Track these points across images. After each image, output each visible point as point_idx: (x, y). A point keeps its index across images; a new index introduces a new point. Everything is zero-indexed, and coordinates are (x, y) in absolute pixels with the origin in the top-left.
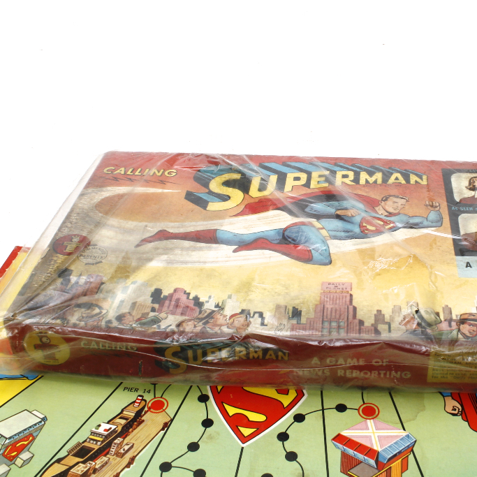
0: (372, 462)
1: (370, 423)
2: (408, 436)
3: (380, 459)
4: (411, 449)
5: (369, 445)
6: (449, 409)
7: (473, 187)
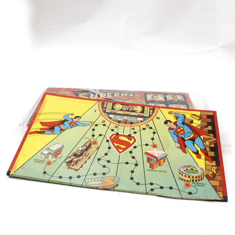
0: (155, 160)
1: (155, 149)
2: (165, 153)
3: (157, 159)
4: (166, 157)
5: (154, 155)
6: (177, 147)
7: (152, 97)
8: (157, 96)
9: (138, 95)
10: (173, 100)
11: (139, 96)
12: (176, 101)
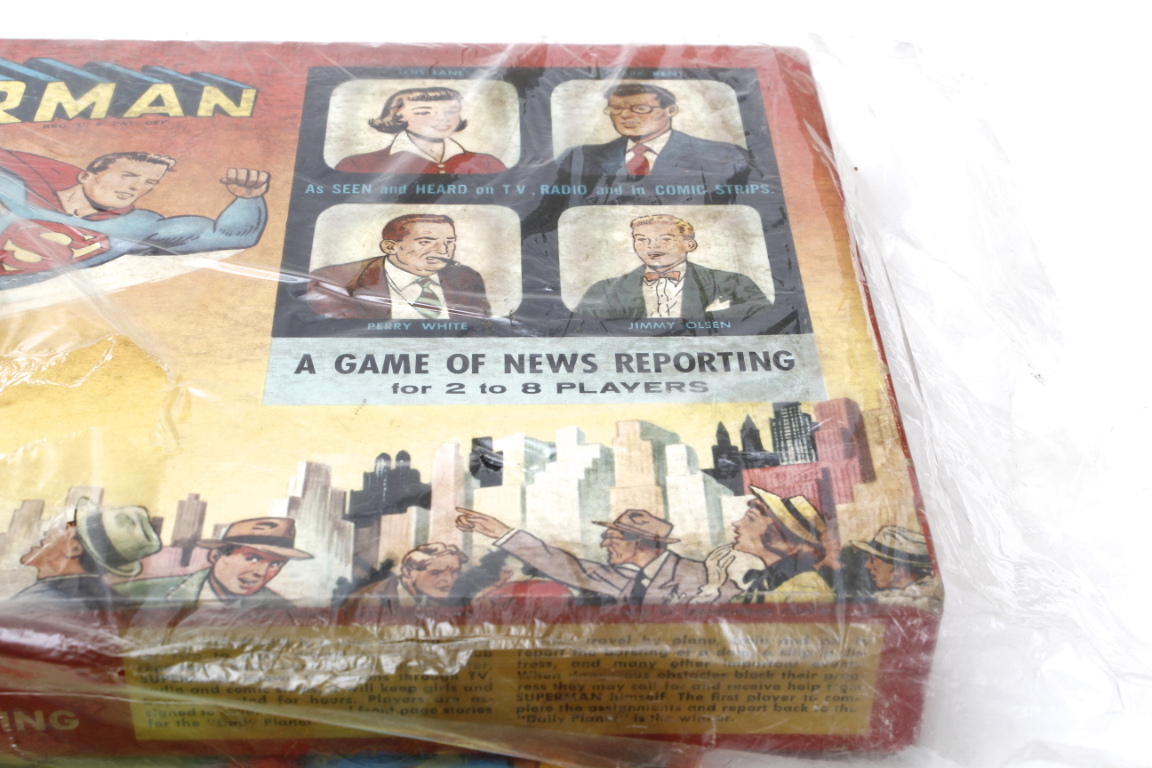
7: (392, 123)
8: (447, 95)
9: (237, 100)
10: (618, 146)
11: (244, 110)
12: (651, 158)
